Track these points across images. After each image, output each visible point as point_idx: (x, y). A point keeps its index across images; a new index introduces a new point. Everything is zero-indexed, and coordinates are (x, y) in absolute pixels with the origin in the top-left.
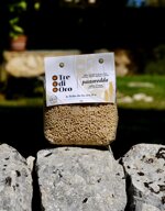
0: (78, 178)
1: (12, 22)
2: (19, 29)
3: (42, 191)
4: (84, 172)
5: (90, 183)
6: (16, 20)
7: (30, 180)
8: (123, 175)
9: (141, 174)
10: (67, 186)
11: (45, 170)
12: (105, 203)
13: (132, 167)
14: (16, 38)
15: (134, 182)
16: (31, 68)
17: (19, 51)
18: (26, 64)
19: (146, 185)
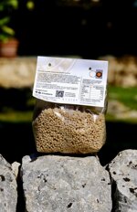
0: (63, 183)
3: (27, 196)
4: (69, 177)
5: (74, 188)
7: (14, 185)
8: (108, 180)
9: (127, 180)
10: (52, 191)
11: (30, 175)
12: (89, 208)
13: (118, 172)
15: (119, 188)
16: (23, 77)
18: (17, 73)
19: (132, 190)
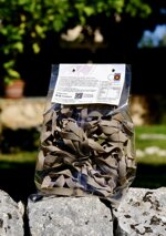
0: (67, 221)
1: (7, 65)
2: (14, 73)
4: (73, 214)
5: (78, 225)
6: (11, 63)
7: (21, 223)
8: (110, 217)
9: (128, 217)
10: (56, 228)
11: (36, 213)
13: (119, 209)
14: (11, 83)
15: (120, 224)
16: (29, 118)
17: (15, 98)
18: (23, 114)
19: (132, 227)
